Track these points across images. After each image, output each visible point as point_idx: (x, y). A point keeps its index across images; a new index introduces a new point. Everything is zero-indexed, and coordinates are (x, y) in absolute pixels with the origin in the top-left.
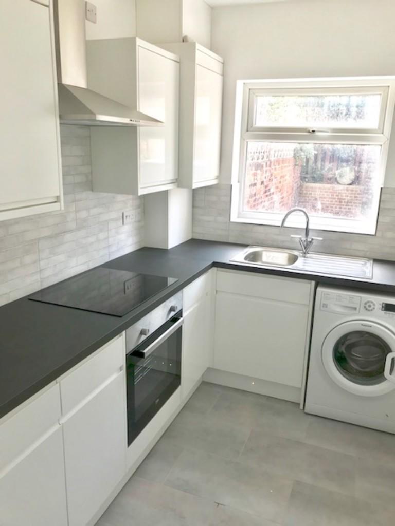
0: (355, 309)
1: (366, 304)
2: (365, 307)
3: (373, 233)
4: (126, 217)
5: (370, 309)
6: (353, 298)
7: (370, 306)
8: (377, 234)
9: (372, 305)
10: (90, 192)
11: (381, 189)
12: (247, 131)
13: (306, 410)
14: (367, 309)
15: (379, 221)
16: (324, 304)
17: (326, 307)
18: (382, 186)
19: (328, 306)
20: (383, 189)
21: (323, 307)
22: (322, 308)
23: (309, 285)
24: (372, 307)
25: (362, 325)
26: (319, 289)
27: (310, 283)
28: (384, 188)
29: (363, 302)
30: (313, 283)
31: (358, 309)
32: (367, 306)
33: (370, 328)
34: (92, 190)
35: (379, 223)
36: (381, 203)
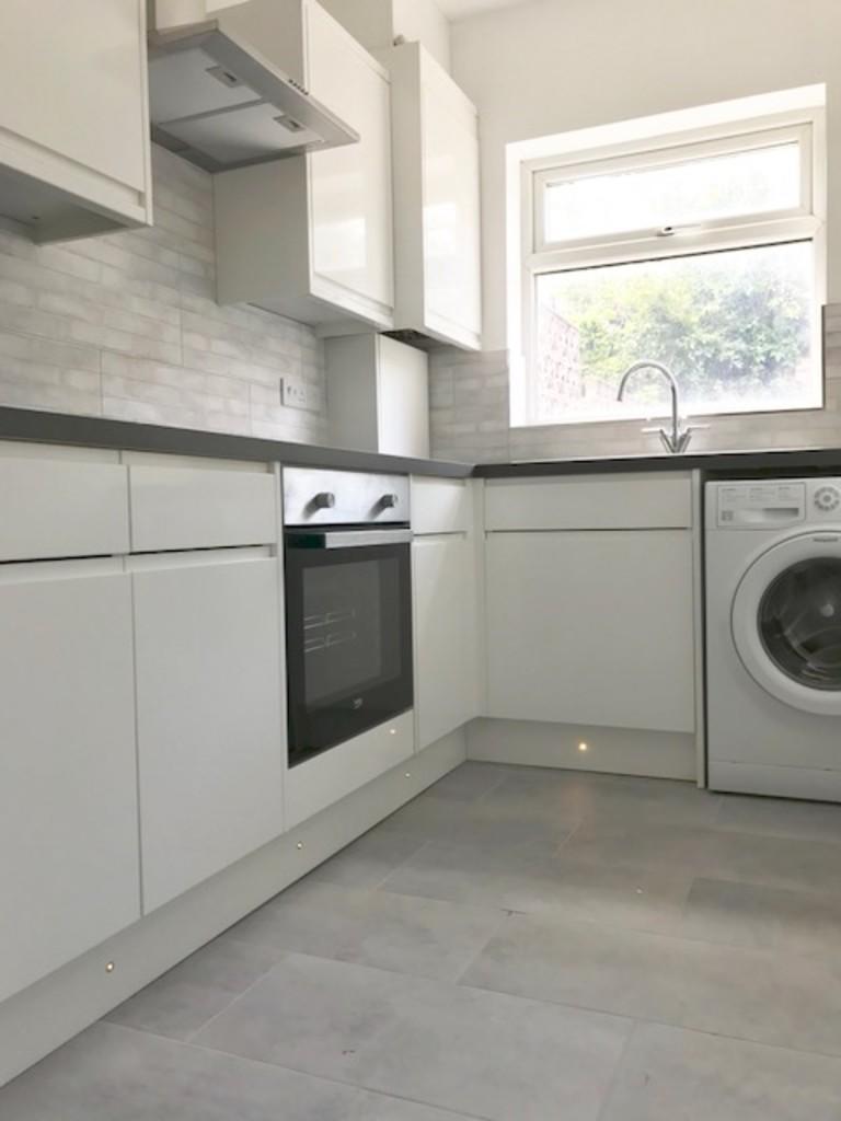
0: (795, 511)
1: (817, 495)
2: (817, 503)
3: (819, 404)
4: (289, 389)
5: (828, 504)
6: (787, 488)
7: (827, 499)
8: (828, 406)
9: (832, 495)
10: (212, 303)
11: (823, 308)
12: (534, 251)
13: (712, 786)
14: (821, 507)
15: (827, 376)
16: (724, 513)
17: (731, 518)
18: (824, 303)
19: (735, 515)
20: (827, 310)
21: (724, 518)
22: (722, 523)
23: (688, 481)
24: (833, 499)
25: (816, 540)
26: (710, 485)
27: (691, 477)
28: (830, 305)
29: (811, 493)
30: (696, 474)
31: (802, 511)
32: (821, 499)
33: (834, 544)
34: (216, 302)
35: (827, 382)
36: (827, 339)
